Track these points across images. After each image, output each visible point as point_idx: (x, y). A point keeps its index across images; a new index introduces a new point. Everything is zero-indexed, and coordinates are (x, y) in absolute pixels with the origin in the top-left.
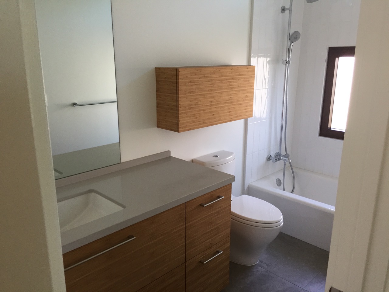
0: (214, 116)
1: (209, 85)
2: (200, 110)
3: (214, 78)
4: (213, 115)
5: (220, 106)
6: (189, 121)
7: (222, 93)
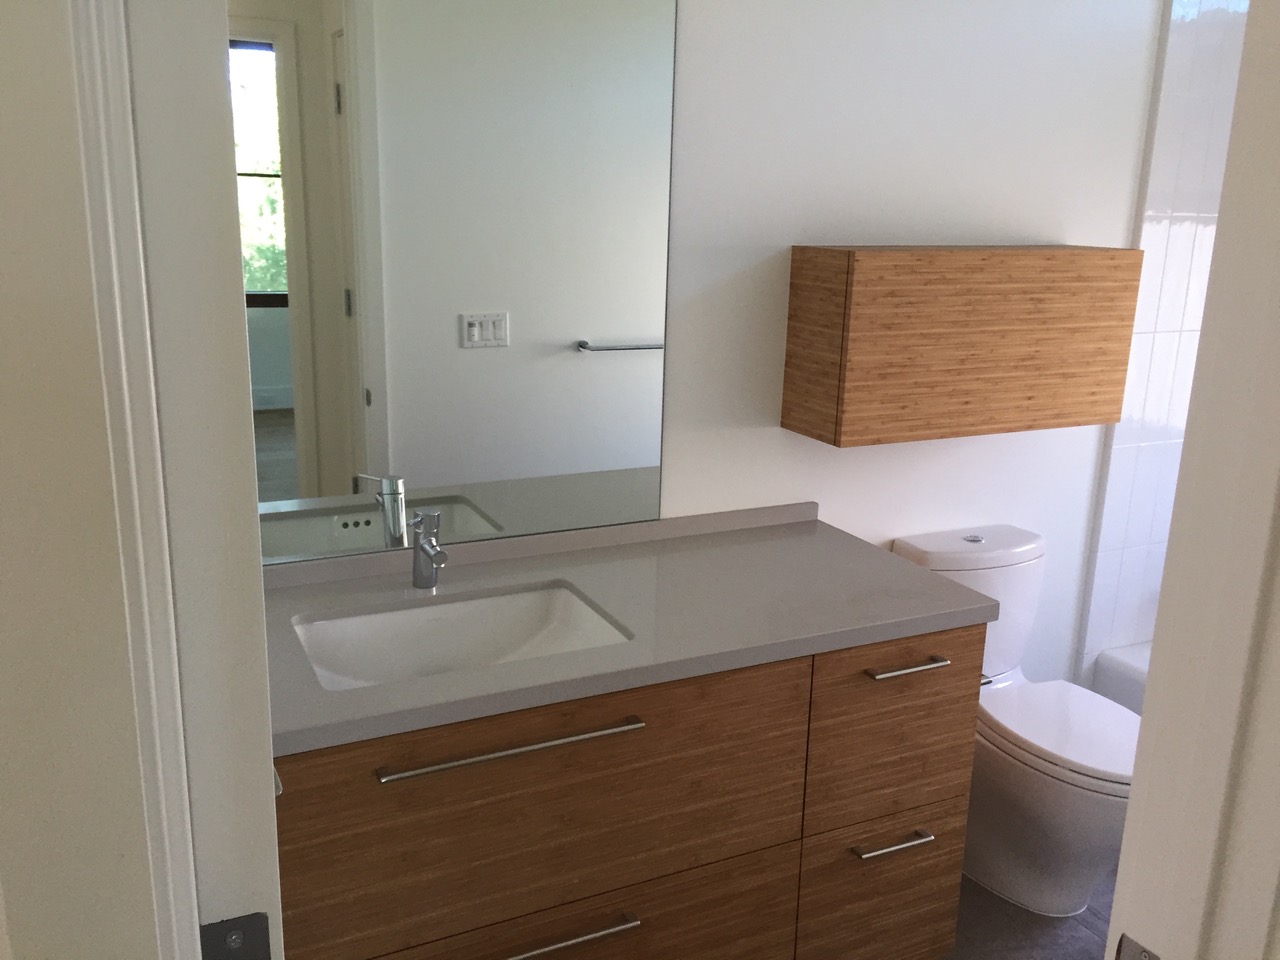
0: (969, 406)
1: (962, 308)
2: (917, 385)
3: (977, 286)
4: (967, 403)
5: (993, 376)
6: (877, 413)
7: (1003, 334)
